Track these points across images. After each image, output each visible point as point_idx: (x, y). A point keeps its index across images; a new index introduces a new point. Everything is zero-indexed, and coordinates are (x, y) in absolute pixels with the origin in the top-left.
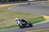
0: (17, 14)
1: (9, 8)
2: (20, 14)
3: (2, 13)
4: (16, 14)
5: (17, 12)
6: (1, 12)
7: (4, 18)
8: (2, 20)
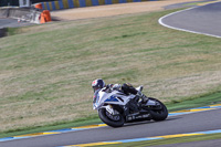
0: (195, 45)
1: (160, 21)
2: (211, 46)
3: (127, 40)
4: (194, 49)
5: (198, 36)
6: (125, 36)
7: (139, 64)
8: (129, 76)
